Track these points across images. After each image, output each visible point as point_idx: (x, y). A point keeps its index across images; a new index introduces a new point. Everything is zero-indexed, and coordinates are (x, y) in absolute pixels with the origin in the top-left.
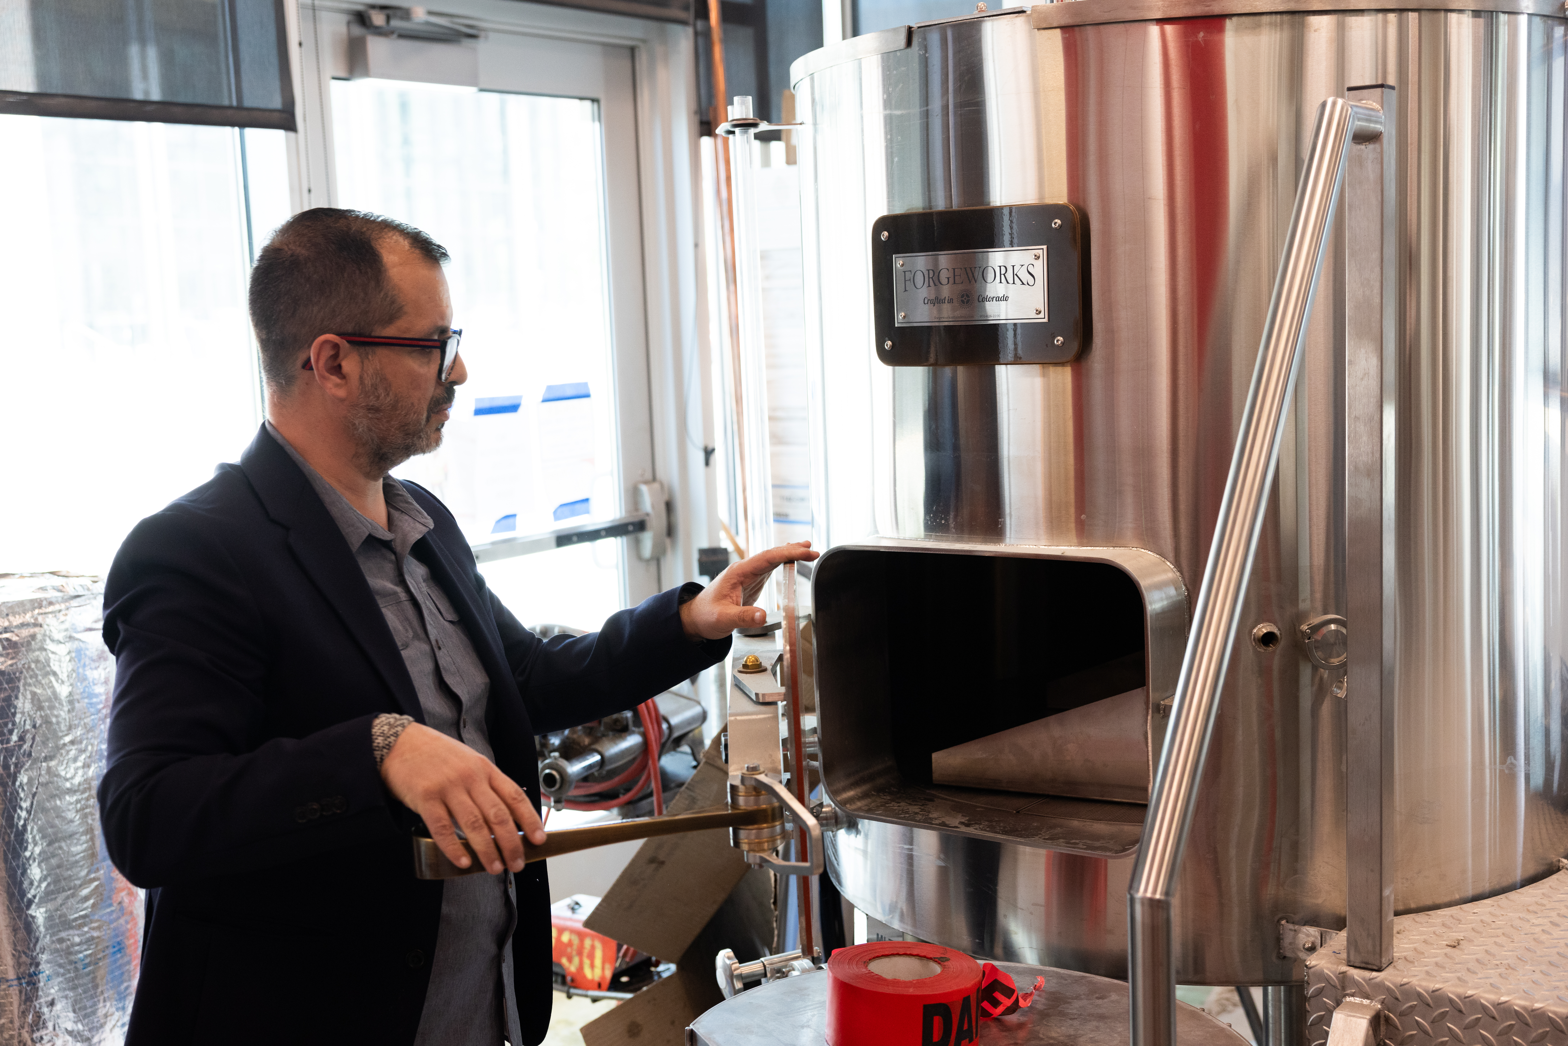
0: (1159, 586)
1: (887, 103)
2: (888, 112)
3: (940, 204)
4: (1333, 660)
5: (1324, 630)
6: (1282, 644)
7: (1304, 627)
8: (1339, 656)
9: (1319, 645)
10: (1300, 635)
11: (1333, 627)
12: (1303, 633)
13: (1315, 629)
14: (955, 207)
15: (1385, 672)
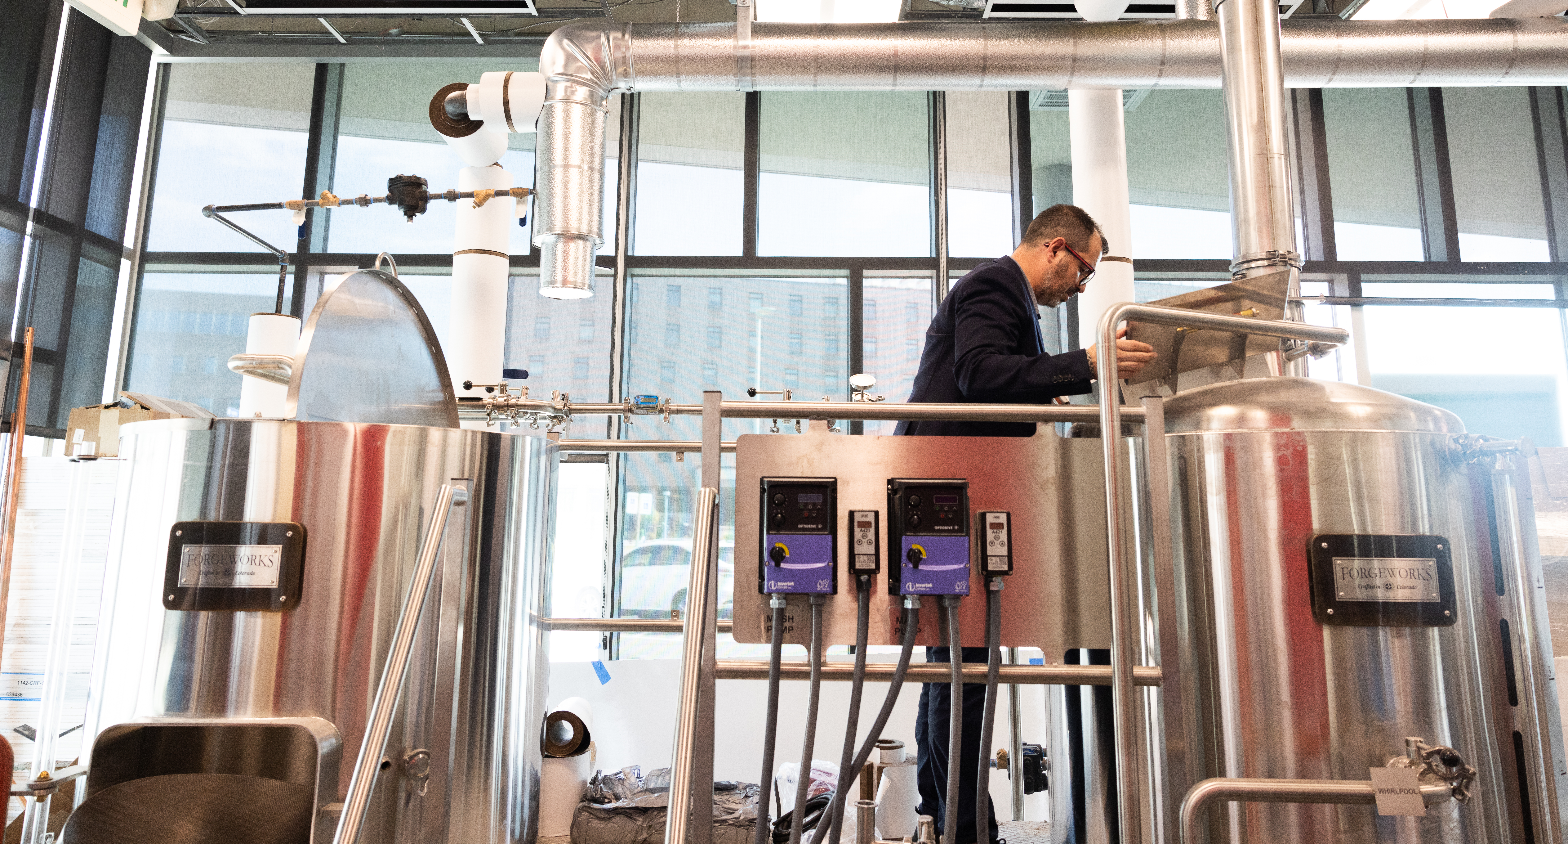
0: (326, 738)
1: (187, 457)
2: (186, 462)
3: (212, 517)
4: (419, 775)
5: (417, 758)
6: (393, 767)
7: (406, 757)
8: (423, 772)
9: (414, 767)
10: (402, 761)
11: (421, 756)
12: (405, 760)
13: (412, 758)
14: (221, 520)
15: (449, 779)
